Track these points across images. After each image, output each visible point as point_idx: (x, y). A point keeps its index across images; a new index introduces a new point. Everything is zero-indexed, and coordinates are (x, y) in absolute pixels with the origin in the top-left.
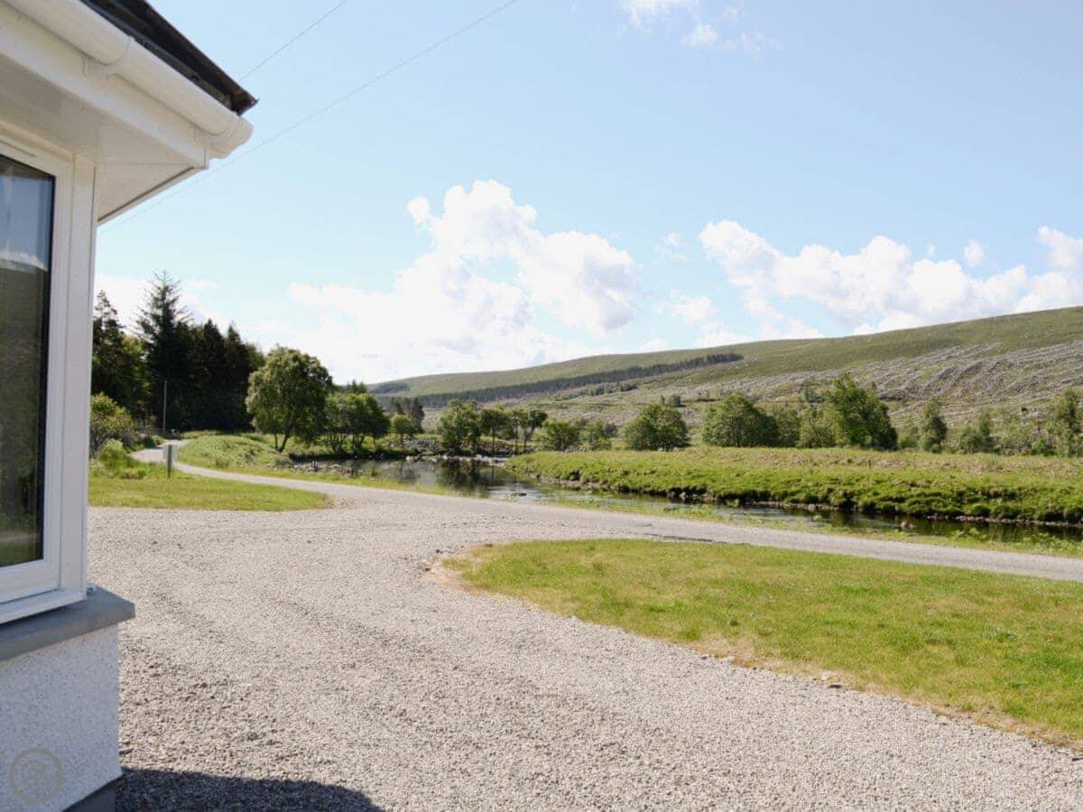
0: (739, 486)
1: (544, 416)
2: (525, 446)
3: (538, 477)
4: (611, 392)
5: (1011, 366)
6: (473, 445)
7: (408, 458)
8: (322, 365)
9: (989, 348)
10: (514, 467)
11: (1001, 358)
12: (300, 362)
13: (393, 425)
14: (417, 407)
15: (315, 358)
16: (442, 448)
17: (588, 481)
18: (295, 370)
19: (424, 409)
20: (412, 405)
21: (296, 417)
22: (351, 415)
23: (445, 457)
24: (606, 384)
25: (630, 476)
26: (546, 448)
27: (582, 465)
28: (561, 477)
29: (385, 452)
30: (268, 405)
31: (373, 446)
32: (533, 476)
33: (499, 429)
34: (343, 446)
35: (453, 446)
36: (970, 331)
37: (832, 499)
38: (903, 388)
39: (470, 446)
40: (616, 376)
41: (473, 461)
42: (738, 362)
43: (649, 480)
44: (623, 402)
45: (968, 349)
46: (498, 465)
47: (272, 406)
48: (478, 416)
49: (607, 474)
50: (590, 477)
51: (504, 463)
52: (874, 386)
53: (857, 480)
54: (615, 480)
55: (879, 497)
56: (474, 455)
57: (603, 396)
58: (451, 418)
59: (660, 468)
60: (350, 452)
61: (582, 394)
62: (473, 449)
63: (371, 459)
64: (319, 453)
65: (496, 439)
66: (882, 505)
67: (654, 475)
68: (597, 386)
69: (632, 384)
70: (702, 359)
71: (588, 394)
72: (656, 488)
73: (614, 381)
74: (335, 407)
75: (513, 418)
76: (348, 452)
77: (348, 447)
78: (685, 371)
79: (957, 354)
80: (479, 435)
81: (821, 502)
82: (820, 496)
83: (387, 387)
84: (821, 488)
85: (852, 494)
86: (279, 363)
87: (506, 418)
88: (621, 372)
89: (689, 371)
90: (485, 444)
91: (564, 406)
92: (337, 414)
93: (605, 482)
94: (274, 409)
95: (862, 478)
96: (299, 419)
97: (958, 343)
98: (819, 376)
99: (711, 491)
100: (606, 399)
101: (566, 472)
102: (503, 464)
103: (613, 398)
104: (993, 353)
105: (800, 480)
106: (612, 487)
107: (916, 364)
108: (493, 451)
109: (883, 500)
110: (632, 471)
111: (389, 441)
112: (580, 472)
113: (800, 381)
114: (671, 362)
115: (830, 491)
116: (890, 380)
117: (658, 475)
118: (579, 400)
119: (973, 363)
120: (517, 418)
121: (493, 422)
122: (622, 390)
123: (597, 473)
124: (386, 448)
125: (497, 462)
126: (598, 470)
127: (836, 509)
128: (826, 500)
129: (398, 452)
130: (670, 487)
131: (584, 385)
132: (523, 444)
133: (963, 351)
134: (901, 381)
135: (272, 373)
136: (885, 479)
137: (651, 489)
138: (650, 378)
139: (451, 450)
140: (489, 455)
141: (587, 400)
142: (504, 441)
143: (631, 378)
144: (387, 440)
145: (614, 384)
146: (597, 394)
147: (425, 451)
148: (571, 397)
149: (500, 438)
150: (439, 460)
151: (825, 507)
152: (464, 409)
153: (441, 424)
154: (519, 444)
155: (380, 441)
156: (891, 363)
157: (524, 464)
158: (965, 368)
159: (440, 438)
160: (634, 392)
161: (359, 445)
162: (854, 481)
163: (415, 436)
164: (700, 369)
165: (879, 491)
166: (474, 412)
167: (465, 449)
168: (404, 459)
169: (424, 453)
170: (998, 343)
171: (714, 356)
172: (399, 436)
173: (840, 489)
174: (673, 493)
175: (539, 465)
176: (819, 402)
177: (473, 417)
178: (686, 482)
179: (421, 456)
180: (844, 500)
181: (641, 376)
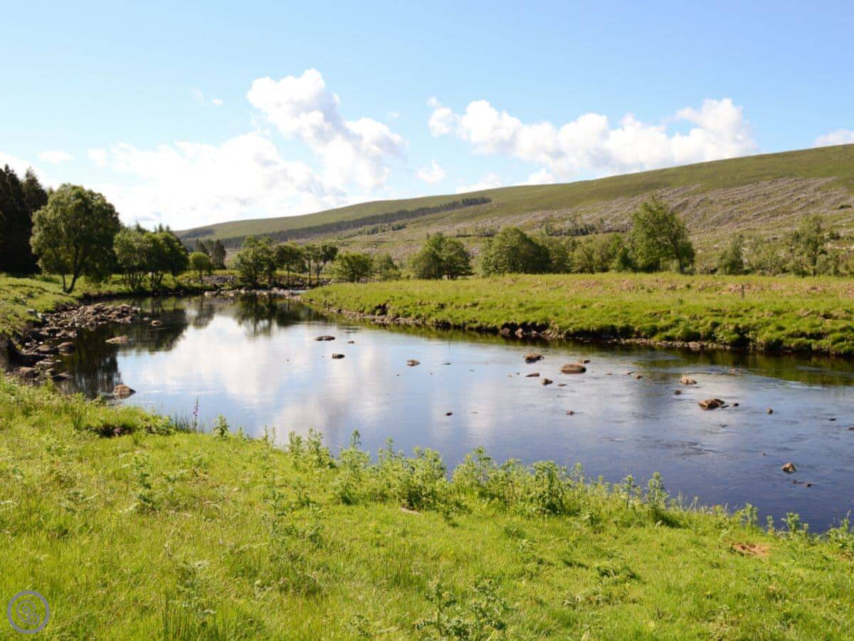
0: (591, 320)
1: (334, 250)
2: (318, 279)
3: (340, 311)
4: (384, 231)
5: (711, 202)
6: (270, 279)
7: (206, 294)
8: (108, 201)
9: (693, 189)
10: (311, 300)
11: (703, 196)
12: (84, 199)
13: (191, 261)
14: (220, 249)
15: (100, 194)
16: (240, 283)
17: (398, 316)
18: (78, 208)
19: (227, 250)
20: (215, 246)
21: (85, 255)
22: (149, 253)
23: (243, 291)
24: (379, 225)
25: (448, 310)
26: (340, 280)
27: (389, 298)
28: (366, 311)
29: (185, 288)
30: (54, 245)
31: (173, 283)
32: (334, 310)
33: (293, 263)
34: (142, 284)
35: (250, 281)
36: (675, 175)
37: (720, 335)
38: (625, 222)
39: (267, 280)
40: (388, 218)
41: (270, 295)
42: (489, 204)
43: (472, 314)
44: (395, 239)
45: (676, 190)
46: (295, 298)
47: (58, 246)
48: (272, 252)
49: (419, 307)
50: (401, 312)
51: (302, 295)
52: (602, 221)
53: (746, 311)
54: (430, 315)
55: (785, 332)
56: (271, 289)
57: (377, 235)
58: (247, 254)
59: (482, 300)
60: (150, 289)
61: (360, 233)
62: (269, 283)
63: (171, 295)
64: (116, 292)
65: (291, 273)
66: (793, 343)
67: (477, 308)
68: (372, 227)
69: (401, 225)
70: (458, 203)
71: (364, 234)
72: (484, 324)
73: (386, 222)
74: (131, 246)
75: (305, 252)
76: (148, 289)
77: (148, 286)
78: (444, 213)
79: (667, 194)
80: (275, 269)
81: (706, 339)
82: (701, 330)
83: (196, 233)
84: (702, 322)
85: (747, 329)
86: (61, 200)
87: (299, 253)
88: (393, 215)
89: (448, 212)
90: (281, 277)
91: (346, 243)
92: (135, 252)
93: (418, 317)
94: (60, 249)
95: (752, 308)
96: (88, 258)
97: (667, 185)
98: (556, 214)
99: (557, 326)
100: (380, 237)
101: (370, 306)
102: (299, 298)
103: (387, 236)
104: (696, 193)
105: (669, 312)
106: (428, 323)
107: (635, 203)
108: (288, 284)
109: (792, 335)
110: (449, 303)
111: (188, 278)
112: (387, 306)
113: (541, 218)
114: (432, 205)
115: (715, 325)
116: (615, 215)
117: (482, 308)
118: (356, 238)
119: (680, 201)
120: (309, 252)
121: (288, 257)
122: (393, 229)
123: (407, 307)
124: (186, 284)
125: (292, 294)
126: (408, 303)
127: (728, 348)
128: (710, 337)
129: (197, 288)
130: (503, 322)
131: (361, 226)
132: (316, 277)
133: (671, 192)
134: (623, 217)
135: (56, 212)
136: (785, 309)
137: (478, 324)
138: (416, 219)
139: (249, 284)
140: (285, 288)
141: (365, 238)
142: (298, 274)
143: (400, 219)
144: (187, 277)
145: (387, 225)
146: (372, 233)
147: (222, 286)
148: (351, 236)
149: (293, 271)
150: (236, 295)
151: (711, 346)
152: (260, 245)
153: (238, 261)
154: (312, 277)
155: (179, 277)
156: (614, 202)
157: (322, 297)
158: (675, 205)
159: (238, 273)
160: (404, 231)
161: (158, 282)
162: (741, 312)
163: (213, 272)
164: (456, 211)
165: (784, 324)
166: (269, 248)
167: (261, 283)
168: (202, 294)
169: (222, 288)
170: (700, 185)
171: (467, 200)
172: (198, 272)
173: (729, 324)
174: (507, 330)
175: (338, 298)
176: (557, 235)
177: (269, 253)
178: (523, 316)
179: (220, 290)
180: (736, 336)
181: (408, 217)
